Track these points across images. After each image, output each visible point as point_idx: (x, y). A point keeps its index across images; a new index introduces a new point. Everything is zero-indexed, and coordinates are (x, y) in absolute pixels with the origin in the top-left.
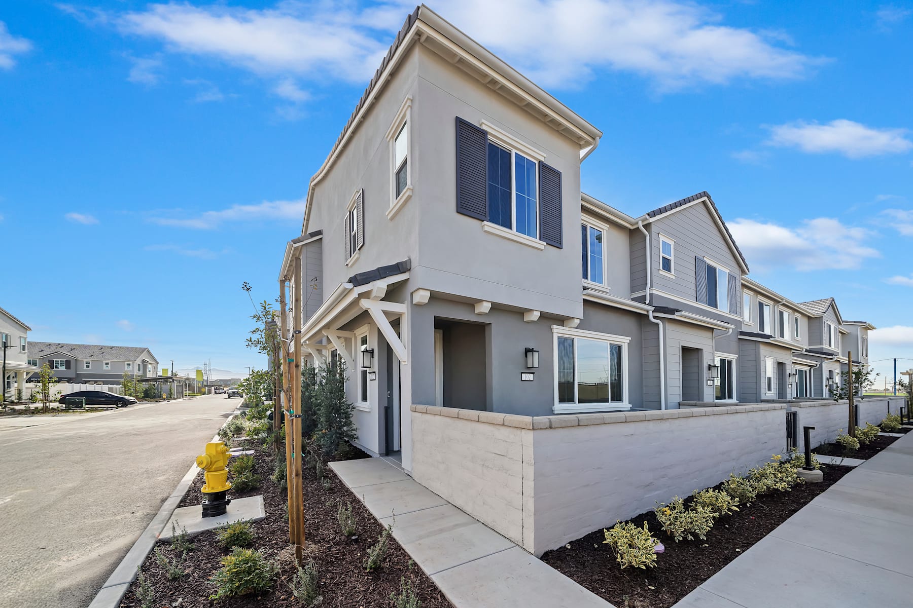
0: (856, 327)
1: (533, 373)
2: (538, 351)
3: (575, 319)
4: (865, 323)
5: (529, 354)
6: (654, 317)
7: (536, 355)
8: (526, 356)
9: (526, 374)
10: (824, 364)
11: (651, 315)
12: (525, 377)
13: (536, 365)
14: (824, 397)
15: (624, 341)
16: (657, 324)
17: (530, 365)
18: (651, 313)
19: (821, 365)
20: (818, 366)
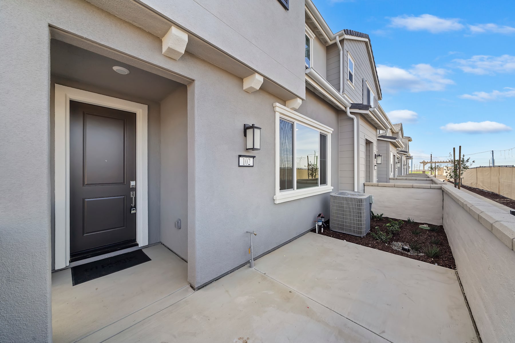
0: (406, 139)
1: (254, 157)
2: (260, 128)
3: (298, 99)
4: (410, 137)
5: (249, 132)
6: (351, 113)
7: (257, 131)
8: (245, 135)
9: (245, 158)
10: (403, 157)
11: (348, 111)
12: (243, 161)
13: (257, 146)
14: (402, 175)
15: (329, 131)
16: (352, 119)
17: (250, 146)
18: (348, 108)
19: (401, 158)
20: (400, 158)
